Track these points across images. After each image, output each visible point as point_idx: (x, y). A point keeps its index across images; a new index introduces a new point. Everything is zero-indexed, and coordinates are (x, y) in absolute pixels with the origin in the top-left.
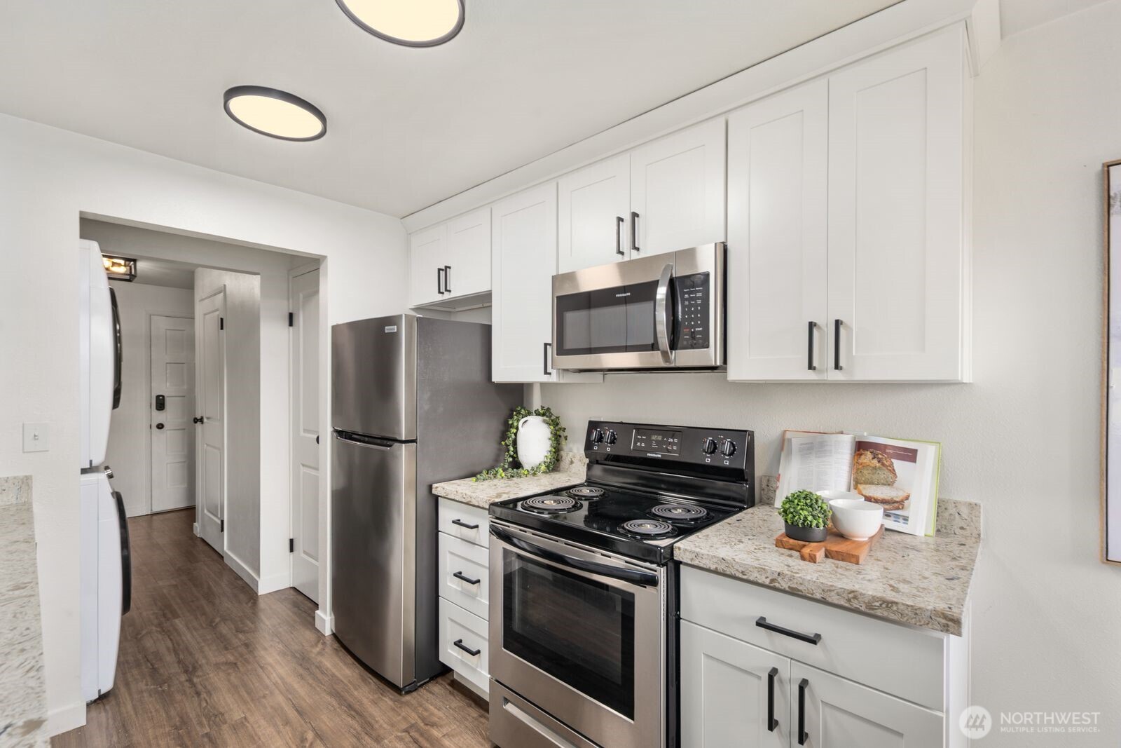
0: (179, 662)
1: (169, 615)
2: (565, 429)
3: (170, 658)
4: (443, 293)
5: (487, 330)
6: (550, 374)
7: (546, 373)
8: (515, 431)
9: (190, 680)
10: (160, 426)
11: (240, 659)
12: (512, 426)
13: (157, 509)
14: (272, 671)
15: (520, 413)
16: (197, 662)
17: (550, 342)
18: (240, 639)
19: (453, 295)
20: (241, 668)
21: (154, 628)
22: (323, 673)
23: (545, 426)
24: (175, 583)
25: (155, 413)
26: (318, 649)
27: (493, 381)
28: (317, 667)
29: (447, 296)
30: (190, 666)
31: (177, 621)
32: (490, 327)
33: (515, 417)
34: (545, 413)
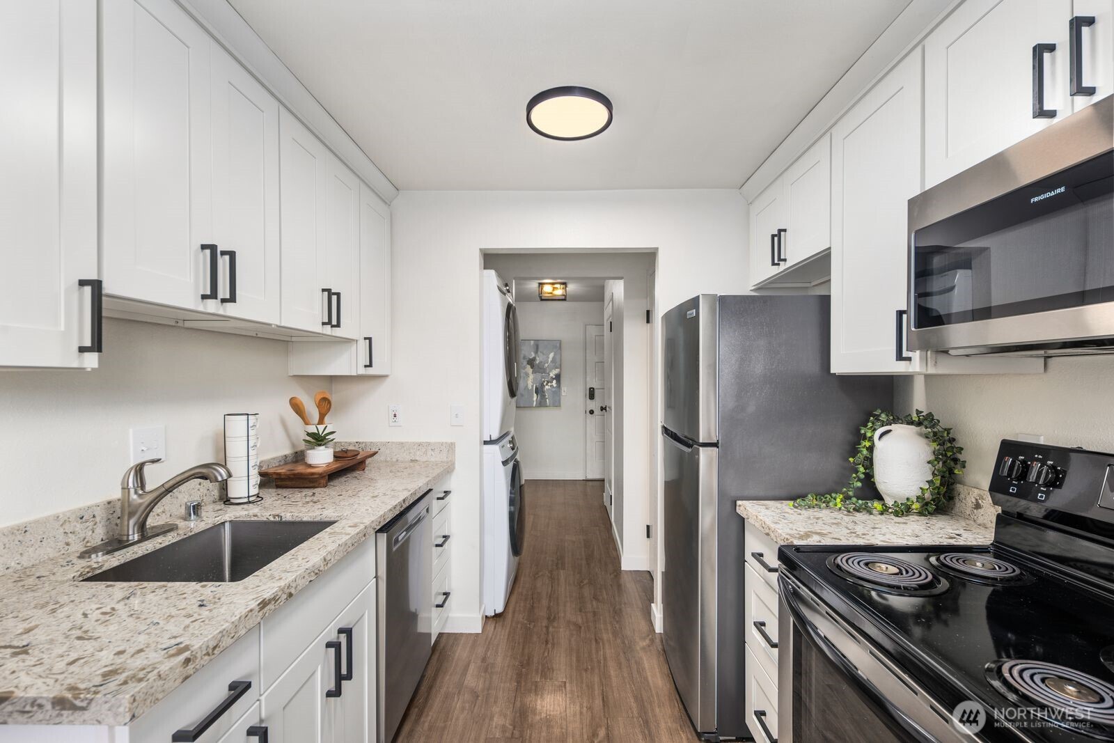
0: (549, 608)
1: (560, 566)
2: (962, 449)
3: (545, 602)
4: (778, 264)
5: (824, 303)
6: (909, 359)
7: (900, 357)
8: (868, 444)
9: (547, 628)
10: (592, 412)
11: (586, 624)
12: (864, 437)
13: (590, 477)
14: (602, 648)
15: (878, 420)
16: (558, 613)
17: (905, 308)
18: (592, 606)
19: (789, 264)
20: (582, 633)
21: (547, 572)
22: (639, 672)
23: (923, 441)
24: (574, 539)
25: (588, 401)
26: (644, 644)
27: (832, 372)
28: (636, 662)
29: (783, 266)
30: (553, 615)
31: (562, 572)
32: (829, 297)
33: (870, 425)
34: (926, 422)
